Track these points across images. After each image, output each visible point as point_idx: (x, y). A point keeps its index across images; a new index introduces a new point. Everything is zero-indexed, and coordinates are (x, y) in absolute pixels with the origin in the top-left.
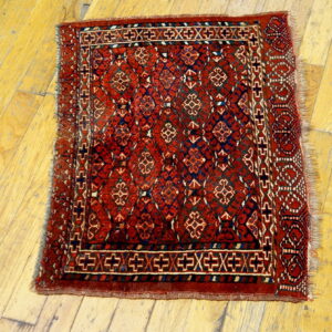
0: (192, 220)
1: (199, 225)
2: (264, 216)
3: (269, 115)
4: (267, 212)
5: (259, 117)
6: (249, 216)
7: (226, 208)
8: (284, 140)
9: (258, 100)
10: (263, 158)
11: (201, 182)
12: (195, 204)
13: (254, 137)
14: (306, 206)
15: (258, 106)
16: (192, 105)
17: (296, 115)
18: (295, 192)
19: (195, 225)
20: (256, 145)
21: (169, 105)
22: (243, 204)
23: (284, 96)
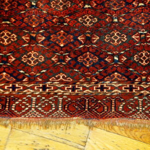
0: (10, 35)
1: (6, 40)
2: (11, 85)
3: (105, 96)
4: (14, 88)
5: (102, 88)
6: (11, 75)
7: (18, 59)
8: (78, 105)
9: (120, 88)
10: (62, 89)
11: (42, 43)
12: (24, 38)
13: (82, 83)
14: (17, 116)
15: (113, 88)
16: (116, 38)
17: (103, 117)
18: (30, 109)
19: (6, 38)
20: (75, 84)
21: (116, 20)
22: (22, 72)
23: (123, 109)
